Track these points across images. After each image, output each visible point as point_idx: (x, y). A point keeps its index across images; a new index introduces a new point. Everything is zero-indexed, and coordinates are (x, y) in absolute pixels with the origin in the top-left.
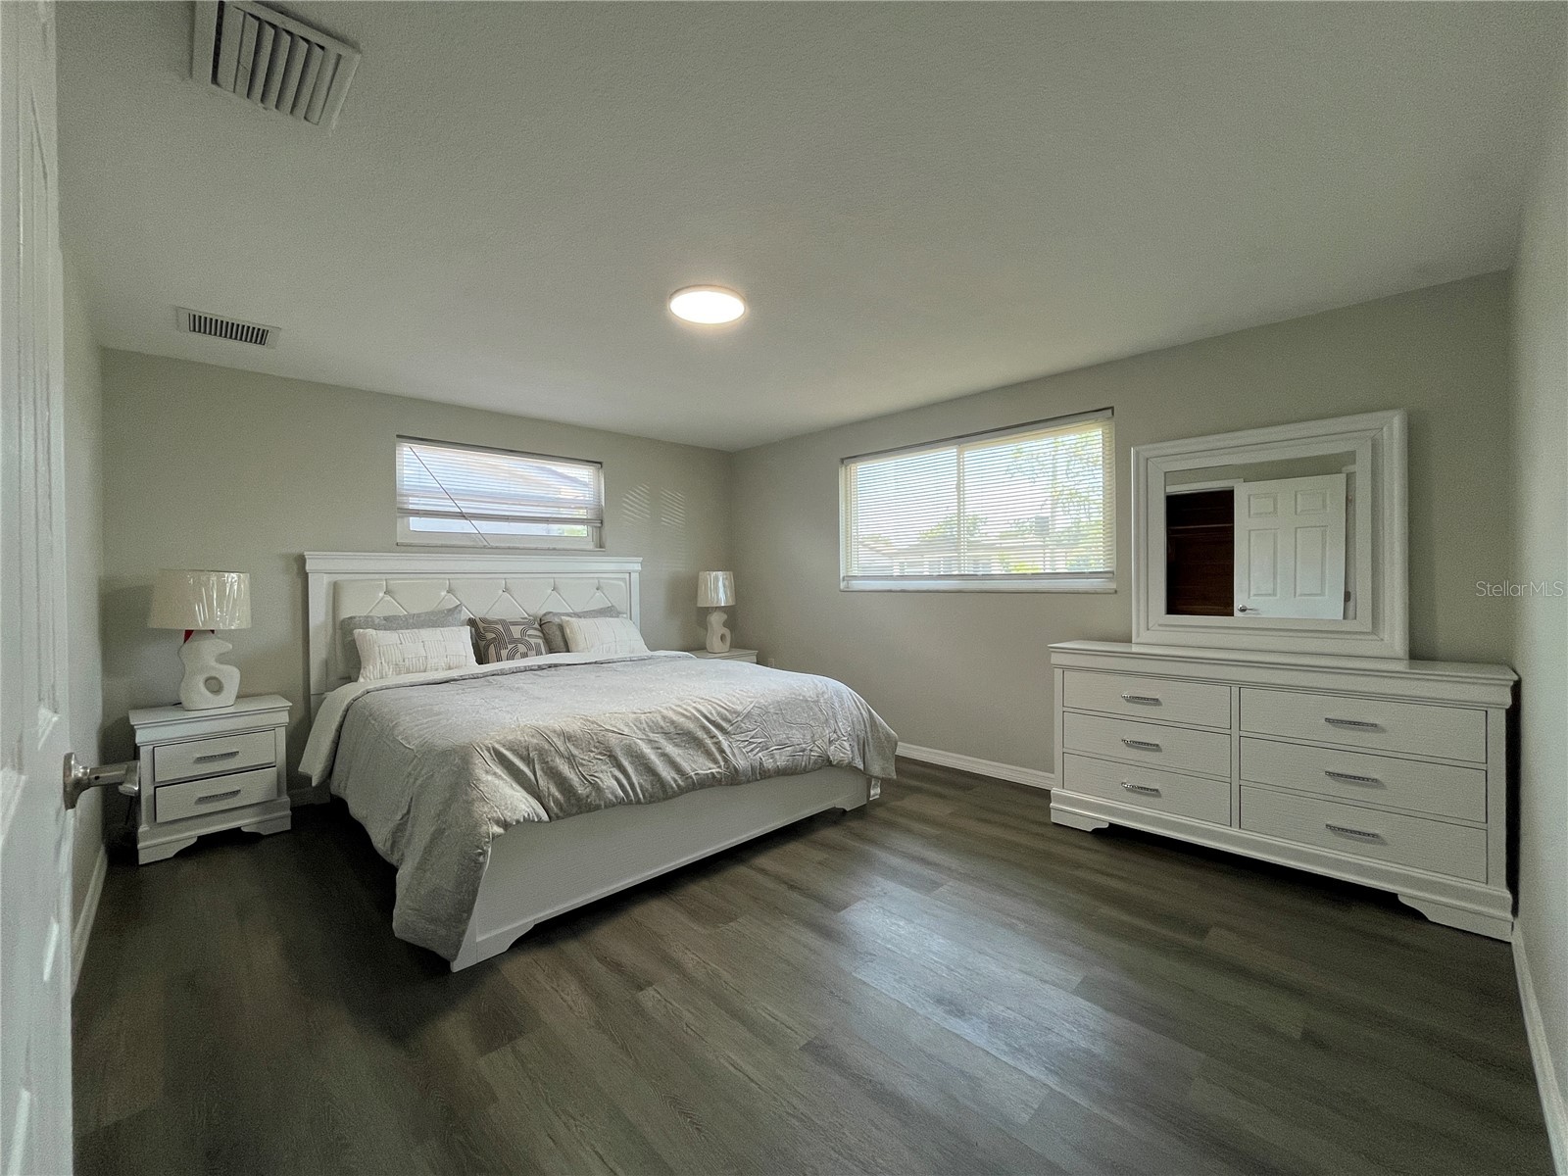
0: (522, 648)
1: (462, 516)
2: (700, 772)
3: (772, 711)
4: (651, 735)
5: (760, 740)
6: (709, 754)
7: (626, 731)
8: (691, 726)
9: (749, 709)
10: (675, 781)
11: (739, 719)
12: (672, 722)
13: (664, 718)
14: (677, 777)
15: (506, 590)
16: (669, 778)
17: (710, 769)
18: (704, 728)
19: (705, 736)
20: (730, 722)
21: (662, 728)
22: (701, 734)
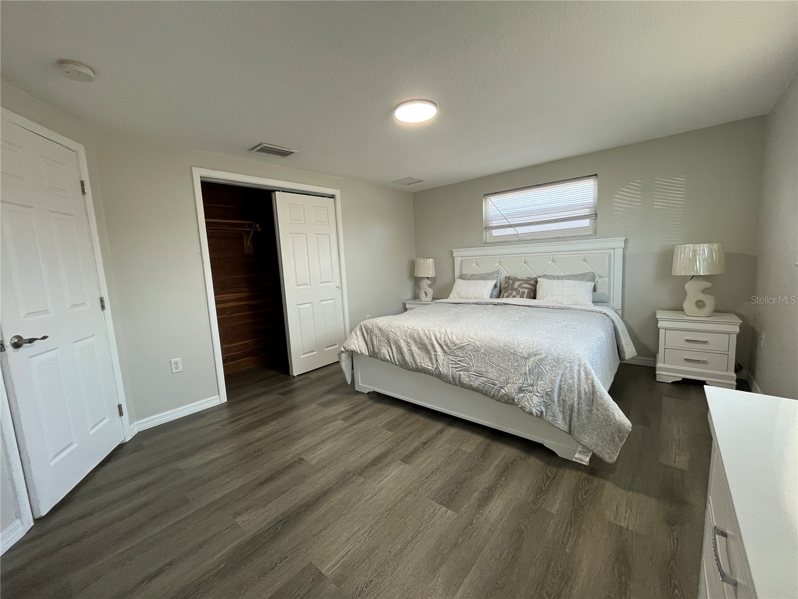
0: (514, 293)
1: (510, 226)
2: (423, 365)
3: (482, 351)
4: (409, 339)
5: (465, 365)
6: (431, 359)
7: (398, 334)
8: (427, 342)
9: (464, 344)
10: (412, 364)
11: (455, 348)
12: (420, 337)
13: (418, 334)
14: (413, 362)
15: (525, 262)
16: (409, 361)
17: (428, 366)
18: (432, 345)
19: (432, 349)
20: (449, 347)
21: (415, 338)
22: (429, 347)
